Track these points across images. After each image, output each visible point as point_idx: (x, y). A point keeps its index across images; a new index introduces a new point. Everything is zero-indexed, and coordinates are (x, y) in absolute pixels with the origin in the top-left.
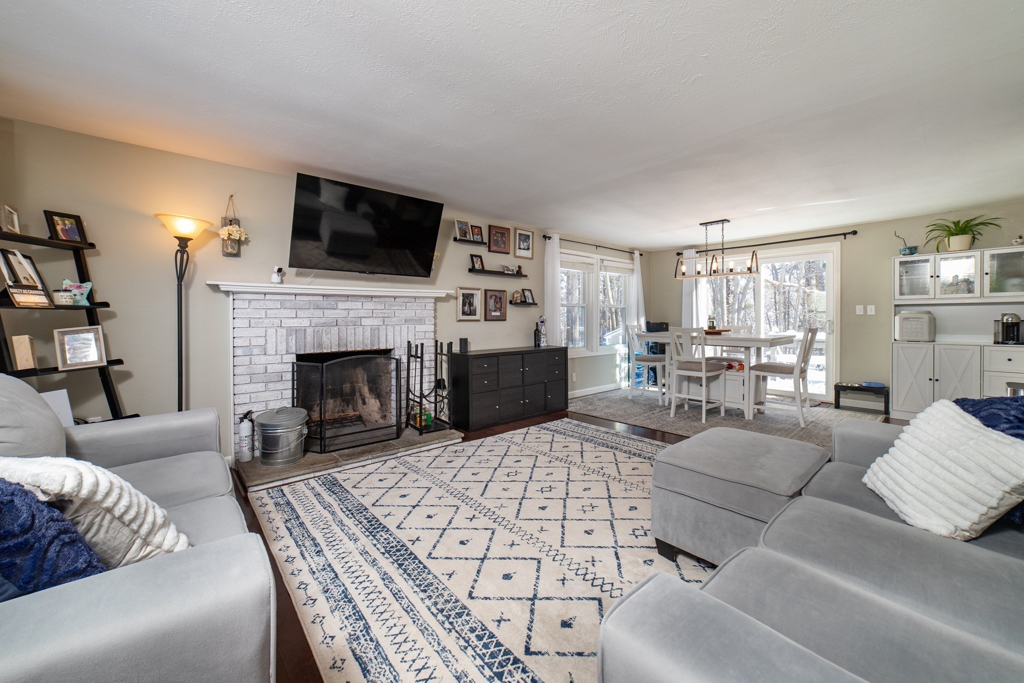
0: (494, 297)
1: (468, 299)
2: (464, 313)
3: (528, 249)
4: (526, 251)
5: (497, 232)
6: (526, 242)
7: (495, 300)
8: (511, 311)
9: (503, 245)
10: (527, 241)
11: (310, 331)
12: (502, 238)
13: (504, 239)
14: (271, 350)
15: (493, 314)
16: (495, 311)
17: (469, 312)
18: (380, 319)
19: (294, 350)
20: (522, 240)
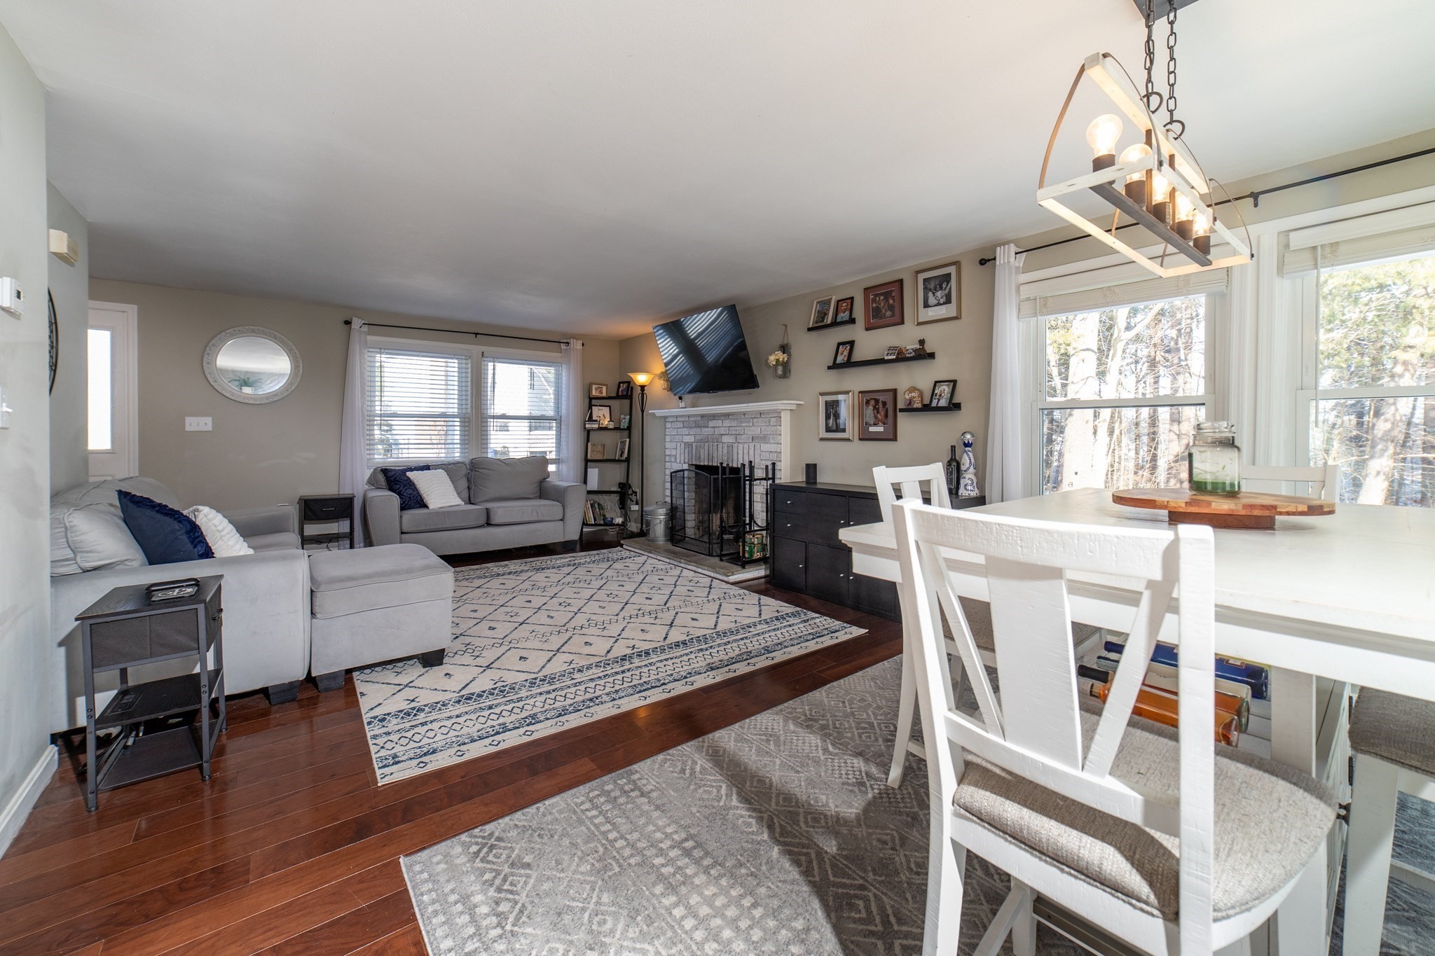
0: (872, 402)
1: (832, 409)
2: (828, 430)
3: (948, 301)
4: (944, 307)
5: (876, 295)
6: (941, 288)
7: (875, 407)
8: (904, 422)
9: (889, 313)
10: (944, 286)
11: (694, 445)
12: (887, 301)
13: (891, 302)
14: (678, 461)
15: (872, 429)
16: (875, 424)
17: (834, 428)
18: (733, 437)
19: (686, 461)
20: (930, 290)
